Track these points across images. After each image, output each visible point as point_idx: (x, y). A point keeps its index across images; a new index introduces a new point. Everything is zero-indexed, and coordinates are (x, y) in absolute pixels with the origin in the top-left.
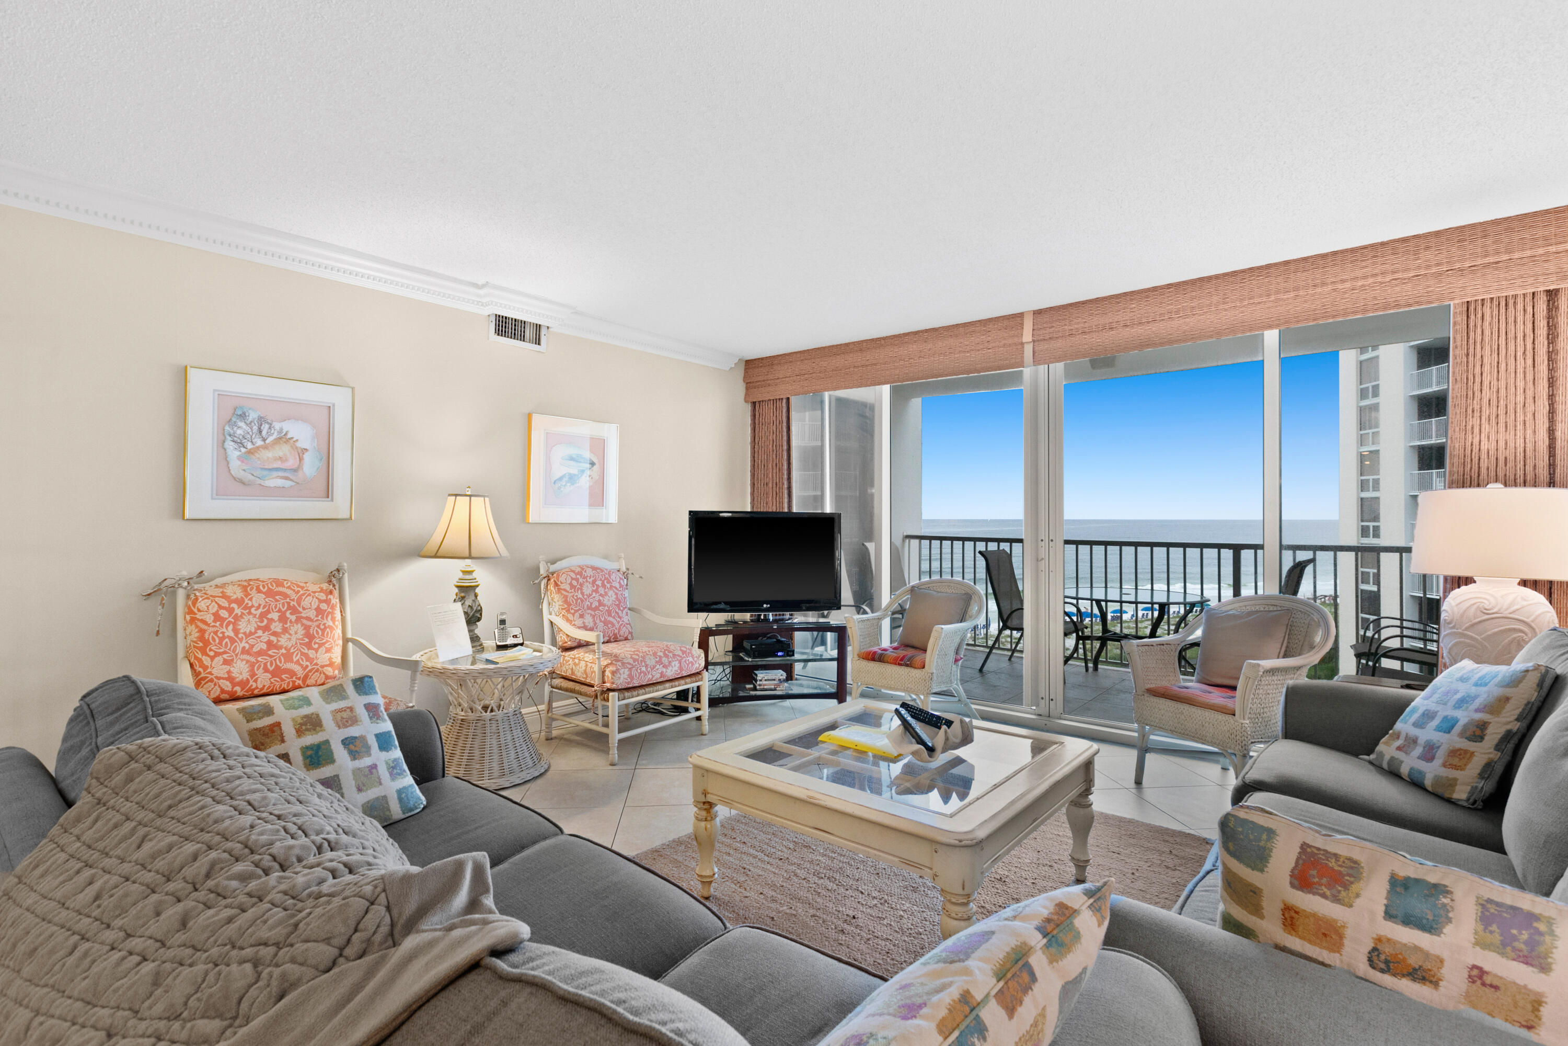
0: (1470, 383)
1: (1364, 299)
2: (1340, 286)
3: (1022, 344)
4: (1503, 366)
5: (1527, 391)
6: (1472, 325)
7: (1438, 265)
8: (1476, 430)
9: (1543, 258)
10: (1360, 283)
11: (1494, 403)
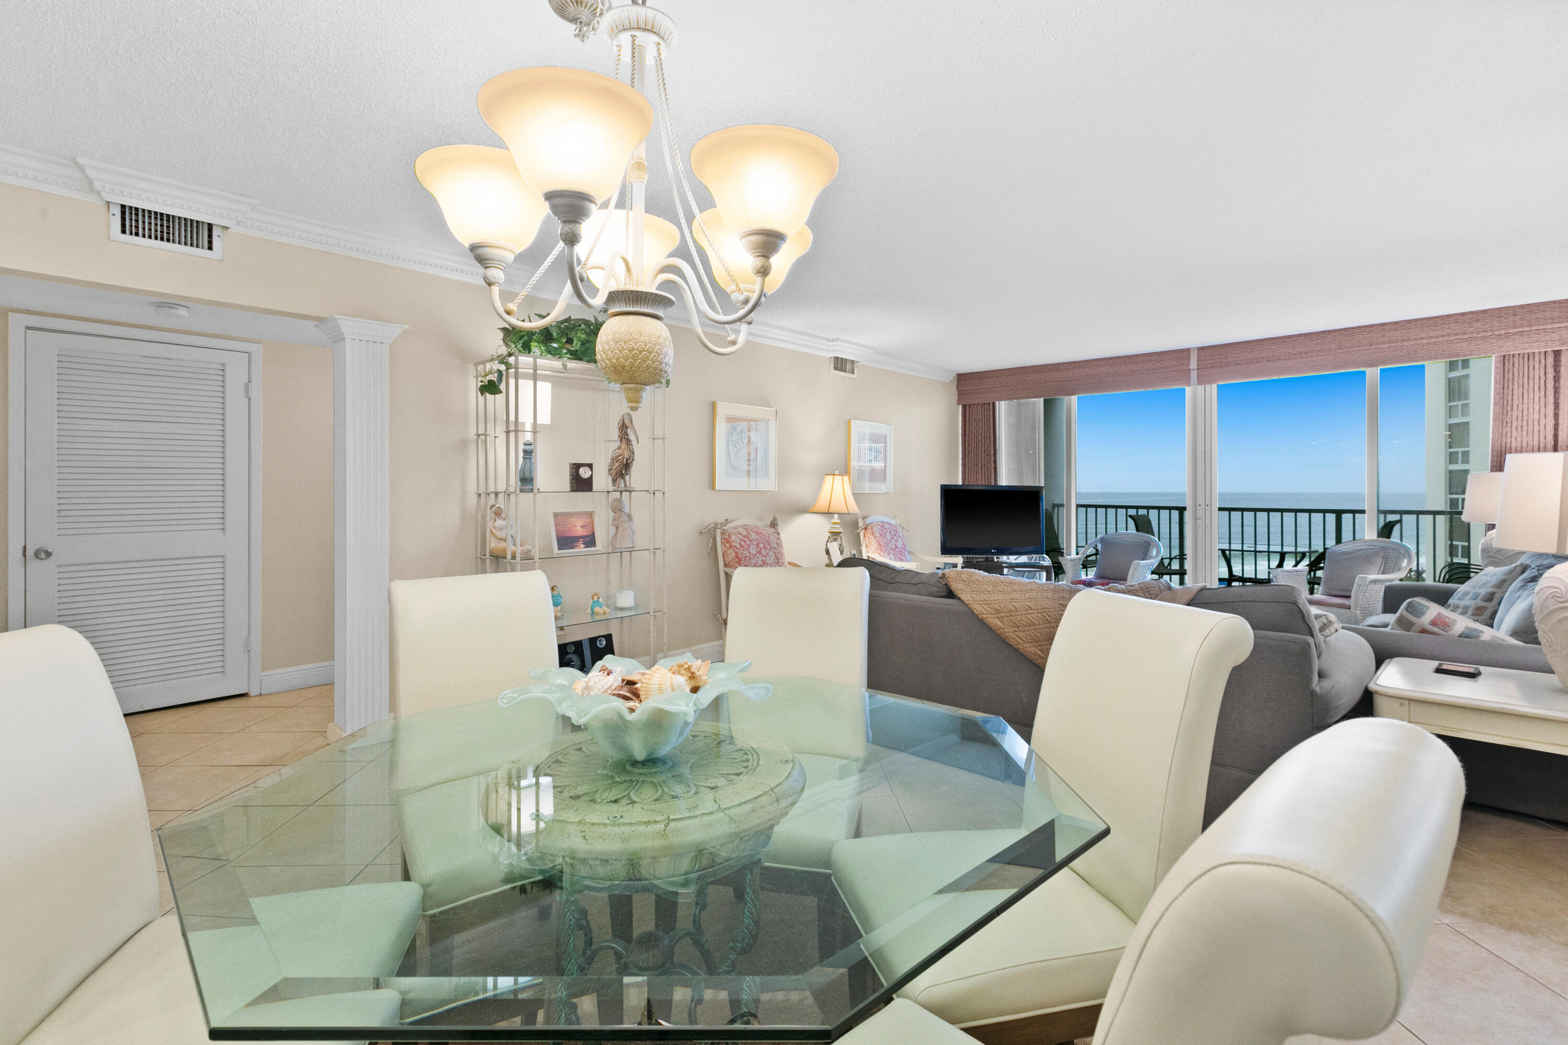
0: (1505, 406)
1: (1437, 350)
2: (1420, 342)
3: (1189, 370)
4: (1526, 396)
5: (1541, 412)
6: (1506, 371)
7: (1485, 331)
8: (1509, 435)
9: (1551, 331)
10: (1433, 340)
11: (1520, 418)
